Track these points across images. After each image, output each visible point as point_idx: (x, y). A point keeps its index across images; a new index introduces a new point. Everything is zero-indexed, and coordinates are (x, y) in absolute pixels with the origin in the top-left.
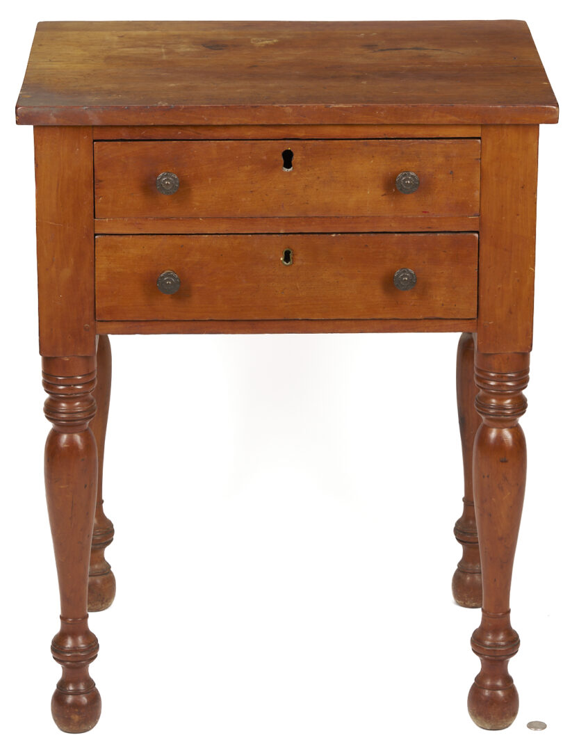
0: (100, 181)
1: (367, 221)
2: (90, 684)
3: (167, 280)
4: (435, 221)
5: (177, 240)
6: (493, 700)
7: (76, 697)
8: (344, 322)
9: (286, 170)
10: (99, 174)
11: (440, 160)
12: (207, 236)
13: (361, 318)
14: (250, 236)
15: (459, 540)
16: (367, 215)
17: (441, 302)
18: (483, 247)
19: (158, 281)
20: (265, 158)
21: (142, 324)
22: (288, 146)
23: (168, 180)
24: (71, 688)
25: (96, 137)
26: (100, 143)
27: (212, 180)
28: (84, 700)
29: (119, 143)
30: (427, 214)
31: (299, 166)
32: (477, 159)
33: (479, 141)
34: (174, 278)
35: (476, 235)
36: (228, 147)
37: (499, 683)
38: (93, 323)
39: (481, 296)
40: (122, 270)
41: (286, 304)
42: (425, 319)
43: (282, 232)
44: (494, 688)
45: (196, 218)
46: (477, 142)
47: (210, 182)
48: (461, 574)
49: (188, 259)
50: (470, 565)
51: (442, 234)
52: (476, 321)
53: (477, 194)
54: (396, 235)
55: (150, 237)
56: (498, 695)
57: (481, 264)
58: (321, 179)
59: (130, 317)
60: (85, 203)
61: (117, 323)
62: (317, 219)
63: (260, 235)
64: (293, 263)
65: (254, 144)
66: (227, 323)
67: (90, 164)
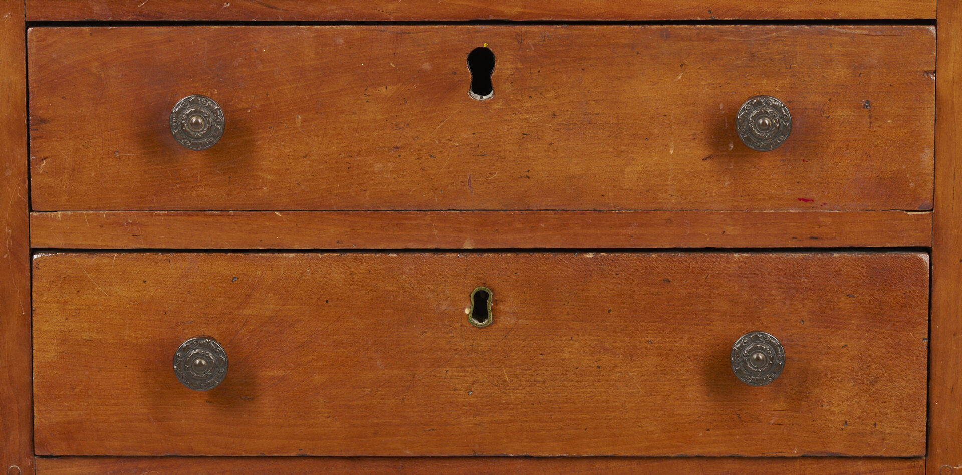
0: (43, 121)
1: (669, 221)
3: (197, 355)
4: (829, 221)
5: (224, 265)
8: (613, 464)
9: (478, 97)
10: (39, 103)
11: (840, 73)
12: (292, 255)
13: (655, 453)
14: (395, 255)
16: (669, 207)
17: (842, 418)
18: (941, 285)
19: (175, 358)
20: (427, 66)
21: (142, 465)
22: (483, 36)
23: (197, 113)
25: (33, 15)
26: (43, 29)
27: (304, 121)
29: (86, 29)
30: (808, 204)
31: (507, 88)
32: (928, 73)
33: (932, 28)
34: (213, 351)
35: (925, 257)
36: (341, 41)
38: (28, 462)
39: (936, 403)
40: (94, 336)
41: (478, 419)
42: (804, 457)
43: (468, 245)
45: (264, 210)
46: (928, 30)
47: (299, 124)
49: (247, 311)
51: (846, 254)
52: (922, 463)
53: (927, 156)
54: (736, 255)
55: (159, 256)
57: (936, 327)
58: (559, 120)
59: (114, 447)
60: (8, 173)
61: (86, 461)
62: (551, 215)
63: (418, 255)
64: (494, 322)
65: (402, 33)
66: (340, 464)
67: (17, 79)
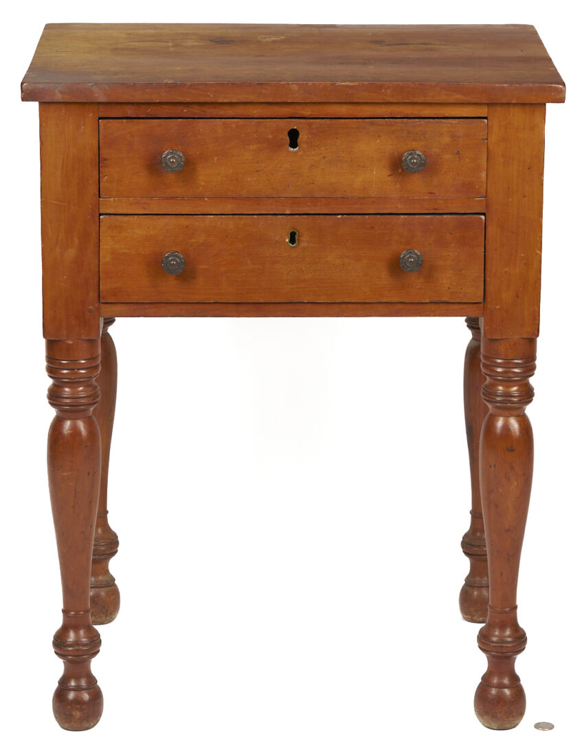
0: (106, 160)
1: (373, 202)
2: (92, 681)
3: (172, 260)
4: (441, 202)
5: (183, 221)
6: (500, 699)
7: (77, 692)
8: (349, 306)
9: (292, 149)
10: (104, 152)
11: (447, 140)
12: (212, 216)
13: (367, 301)
14: (256, 216)
15: (466, 553)
16: (373, 196)
17: (447, 286)
18: (489, 229)
19: (162, 262)
20: (270, 137)
21: (147, 306)
22: (294, 124)
23: (173, 157)
24: (73, 683)
25: (102, 115)
26: (106, 121)
27: (217, 160)
28: (86, 696)
29: (125, 121)
30: (433, 195)
31: (304, 146)
32: (484, 139)
33: (486, 120)
34: (179, 258)
35: (483, 217)
36: (234, 126)
37: (506, 681)
38: (97, 305)
39: (488, 280)
40: (127, 251)
41: (292, 287)
42: (431, 303)
43: (287, 213)
44: (501, 686)
45: (200, 198)
46: (484, 122)
47: (215, 161)
48: (468, 588)
49: (193, 240)
50: (478, 579)
51: (449, 216)
52: (482, 305)
53: (484, 174)
54: (402, 216)
55: (155, 217)
56: (505, 693)
57: (488, 247)
58: (327, 159)
59: (134, 299)
60: (90, 182)
61: (122, 305)
62: (323, 199)
63: (266, 216)
64: (299, 245)
65: (260, 122)
66: (231, 305)
67: (95, 142)
